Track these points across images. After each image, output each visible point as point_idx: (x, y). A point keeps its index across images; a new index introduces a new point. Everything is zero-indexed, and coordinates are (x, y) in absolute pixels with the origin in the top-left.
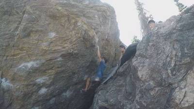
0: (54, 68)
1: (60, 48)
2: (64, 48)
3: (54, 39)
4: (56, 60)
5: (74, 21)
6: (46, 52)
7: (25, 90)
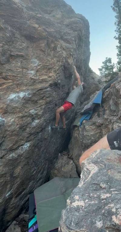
0: (44, 98)
1: (46, 77)
2: (50, 77)
3: (39, 67)
4: (46, 90)
5: (53, 45)
6: (35, 82)
7: (21, 122)
